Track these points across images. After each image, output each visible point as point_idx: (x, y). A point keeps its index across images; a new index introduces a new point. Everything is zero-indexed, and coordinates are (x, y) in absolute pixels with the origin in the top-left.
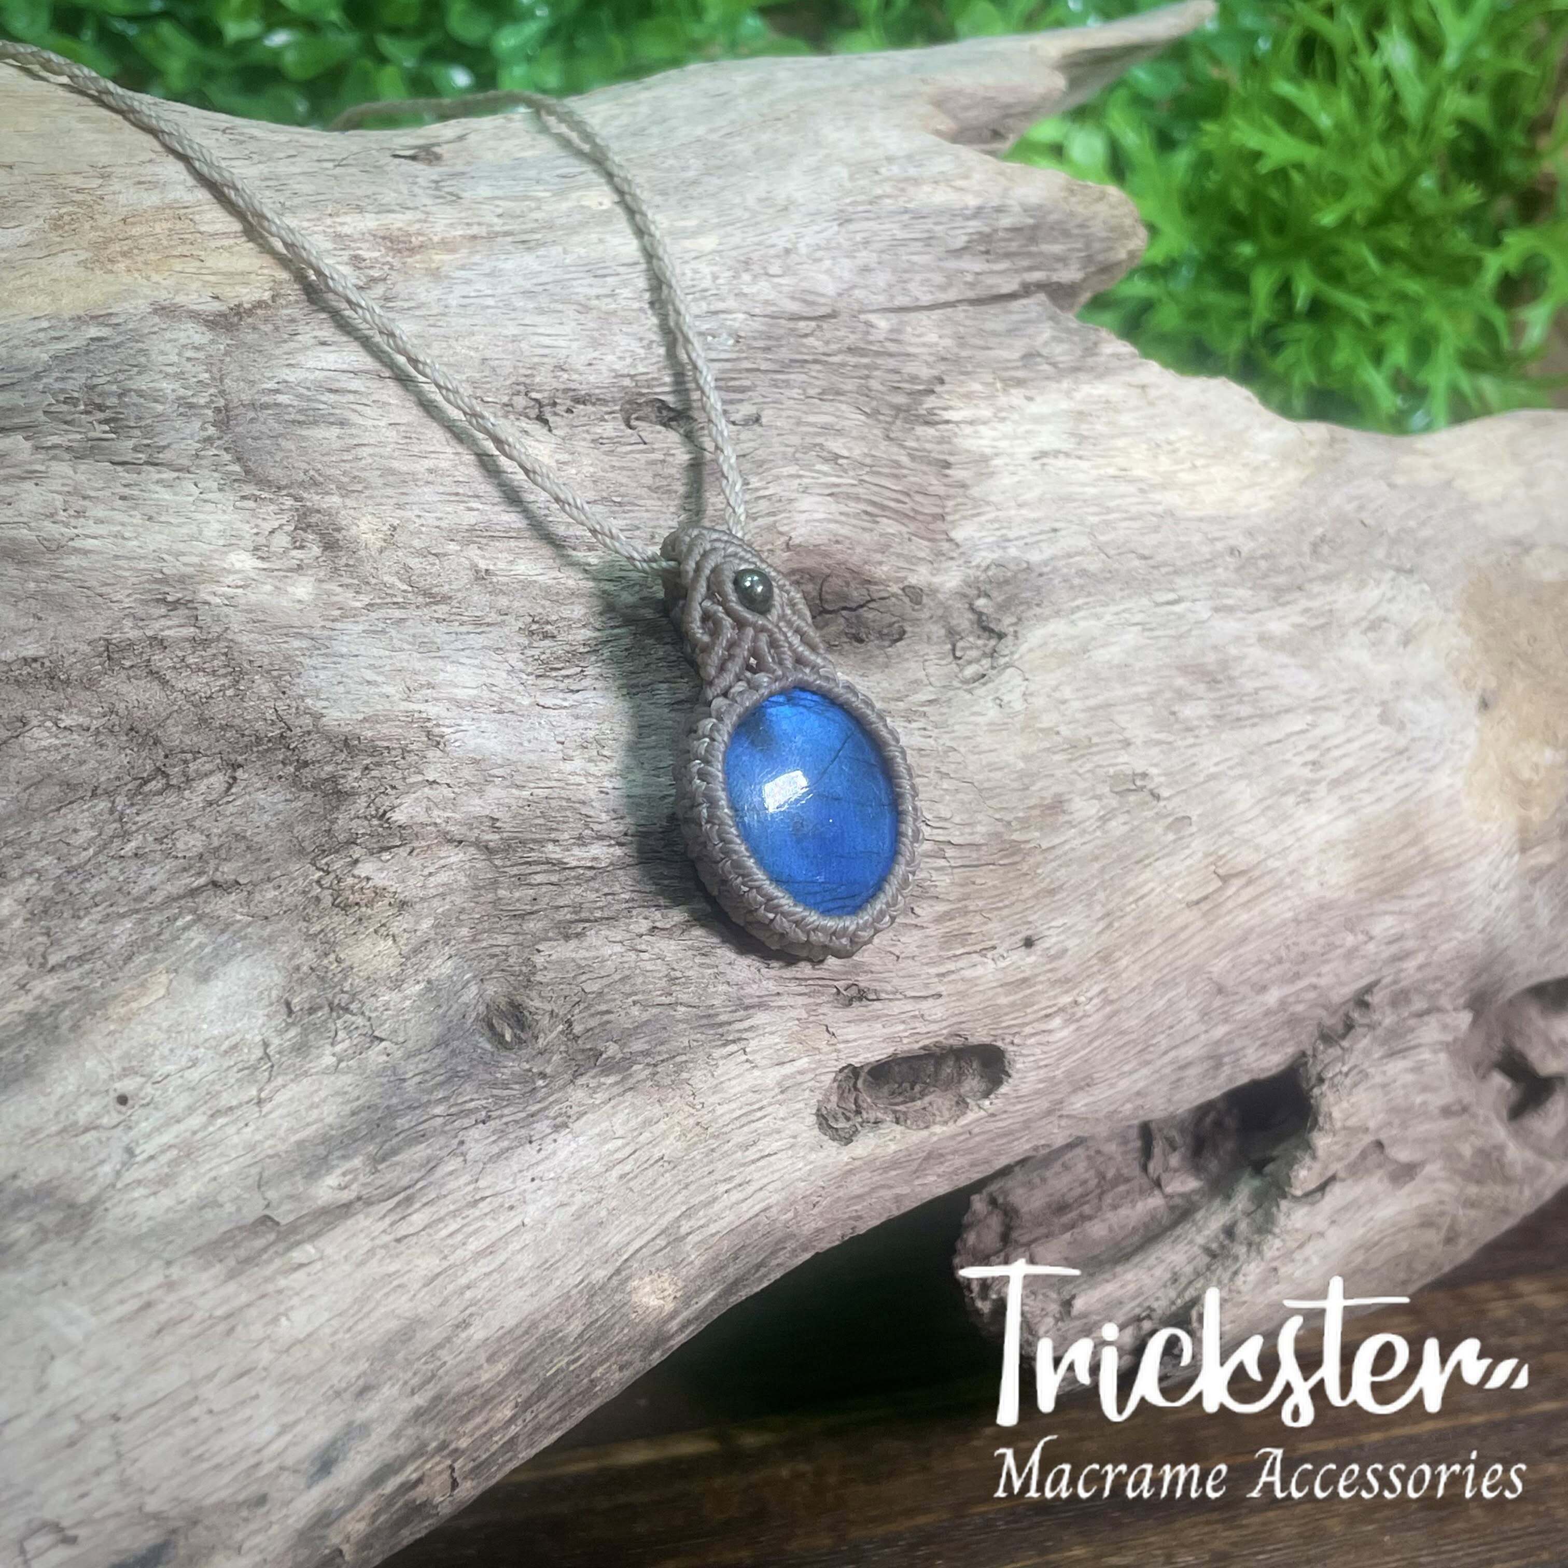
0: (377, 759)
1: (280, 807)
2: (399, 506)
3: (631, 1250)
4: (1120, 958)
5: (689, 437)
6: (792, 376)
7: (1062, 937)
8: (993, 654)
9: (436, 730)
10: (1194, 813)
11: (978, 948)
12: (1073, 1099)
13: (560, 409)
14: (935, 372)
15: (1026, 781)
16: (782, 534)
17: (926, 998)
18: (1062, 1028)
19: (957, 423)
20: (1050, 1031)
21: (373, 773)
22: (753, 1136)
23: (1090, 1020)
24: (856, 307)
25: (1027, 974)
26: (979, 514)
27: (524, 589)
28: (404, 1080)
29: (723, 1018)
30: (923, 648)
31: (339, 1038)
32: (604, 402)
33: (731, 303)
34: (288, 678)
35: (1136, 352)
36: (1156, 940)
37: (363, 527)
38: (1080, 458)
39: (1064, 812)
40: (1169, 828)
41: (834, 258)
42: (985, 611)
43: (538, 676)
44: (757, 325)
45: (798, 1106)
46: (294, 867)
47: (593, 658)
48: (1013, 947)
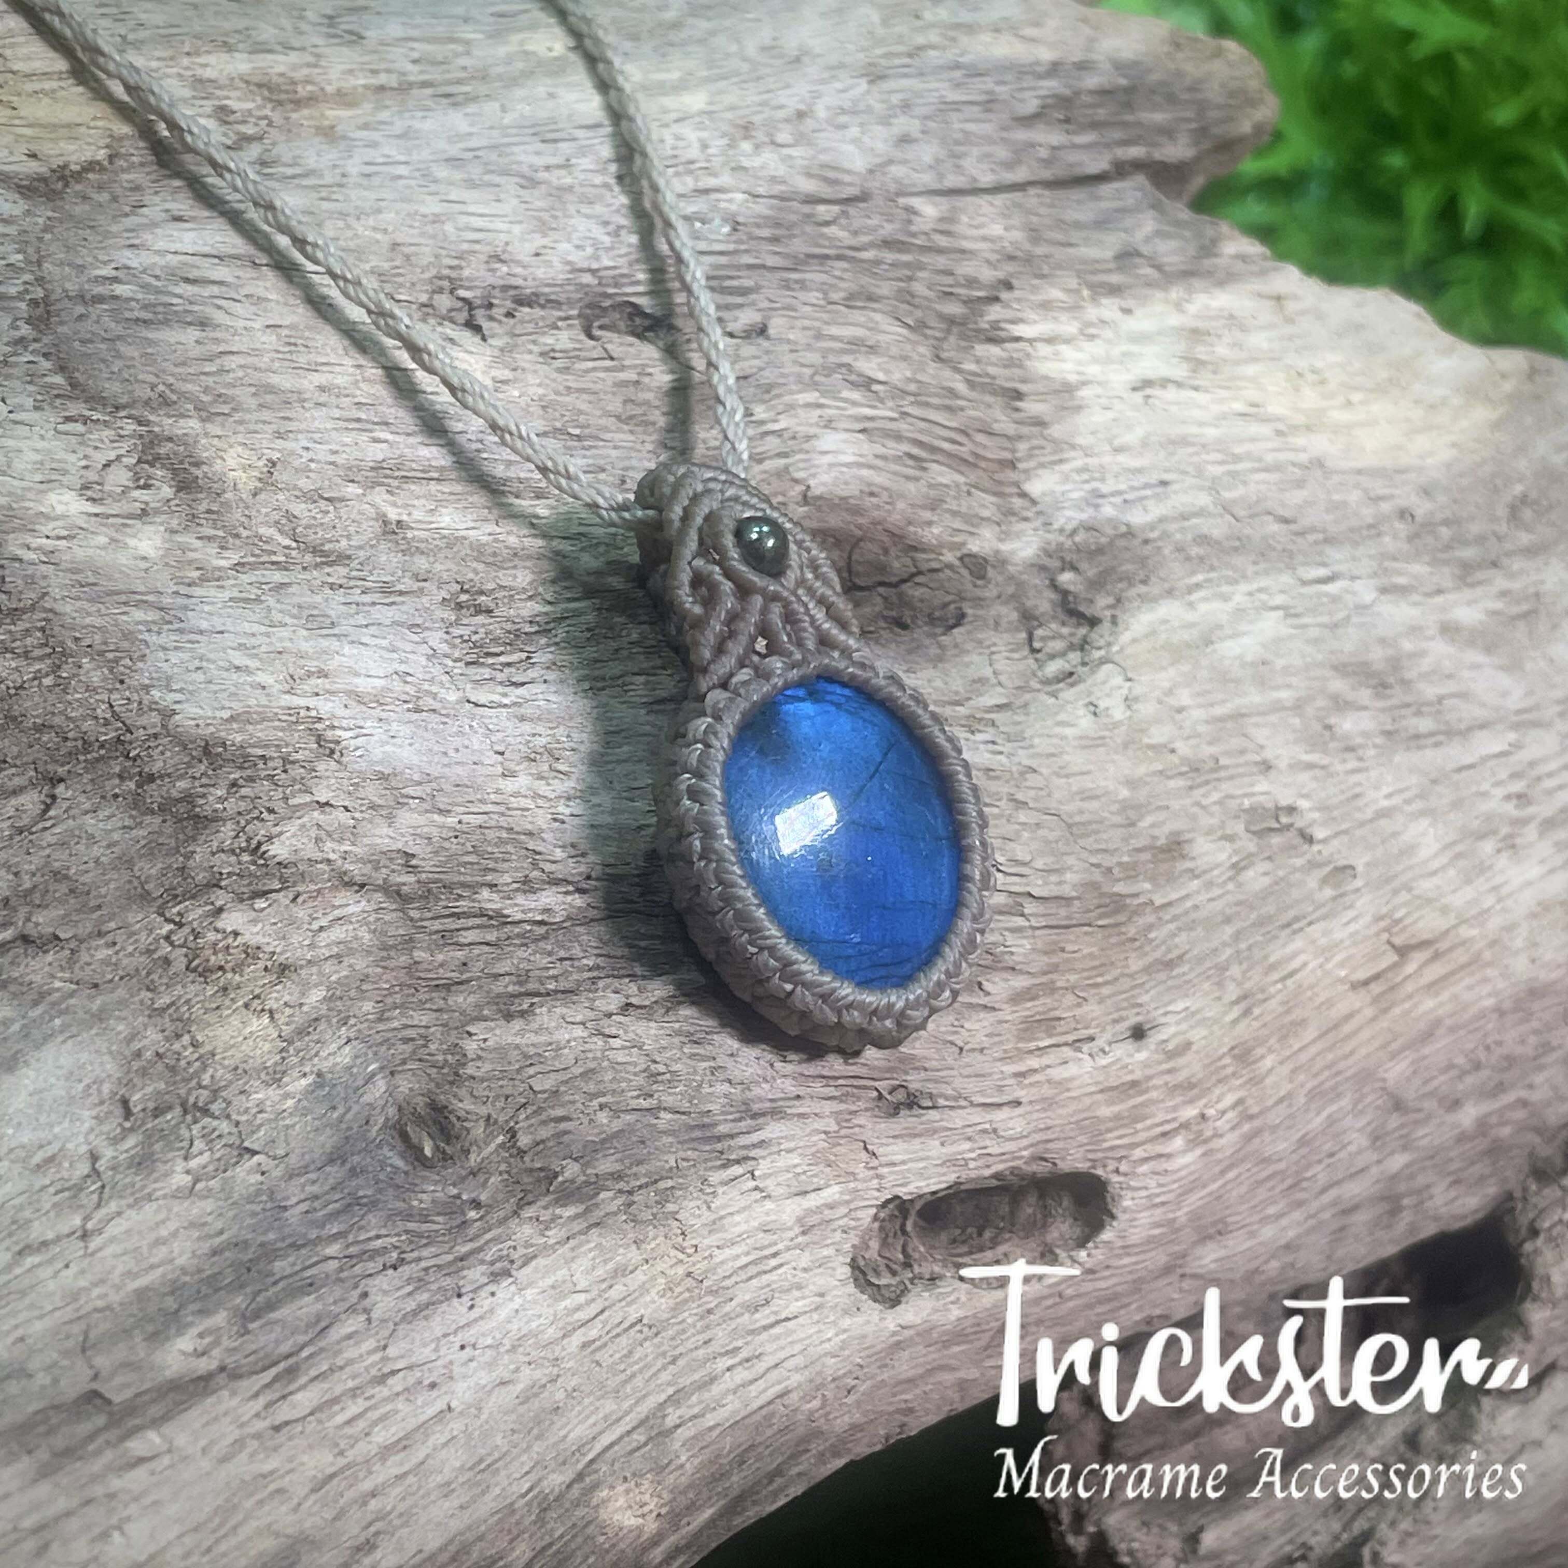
0: (249, 772)
1: (116, 836)
2: (279, 435)
3: (598, 1447)
4: (1263, 1057)
5: (672, 353)
6: (808, 276)
7: (1184, 1026)
8: (1083, 646)
9: (329, 734)
10: (1360, 862)
11: (1070, 1038)
12: (1199, 1251)
13: (495, 312)
14: (1000, 275)
15: (1132, 814)
16: (796, 481)
17: (999, 1105)
18: (1185, 1152)
19: (1030, 341)
20: (1168, 1156)
21: (243, 791)
22: (764, 1294)
23: (1223, 1141)
24: (893, 187)
25: (1138, 1075)
26: (1061, 461)
27: (449, 546)
28: (285, 1208)
29: (722, 1129)
30: (989, 636)
31: (194, 1150)
32: (557, 304)
33: (725, 179)
34: (127, 662)
35: (1268, 253)
36: (1310, 1033)
37: (231, 462)
38: (1196, 389)
39: (1183, 857)
40: (1324, 881)
41: (861, 125)
42: (1072, 588)
43: (468, 664)
44: (762, 208)
45: (825, 1252)
46: (134, 917)
47: (543, 641)
48: (1116, 1039)
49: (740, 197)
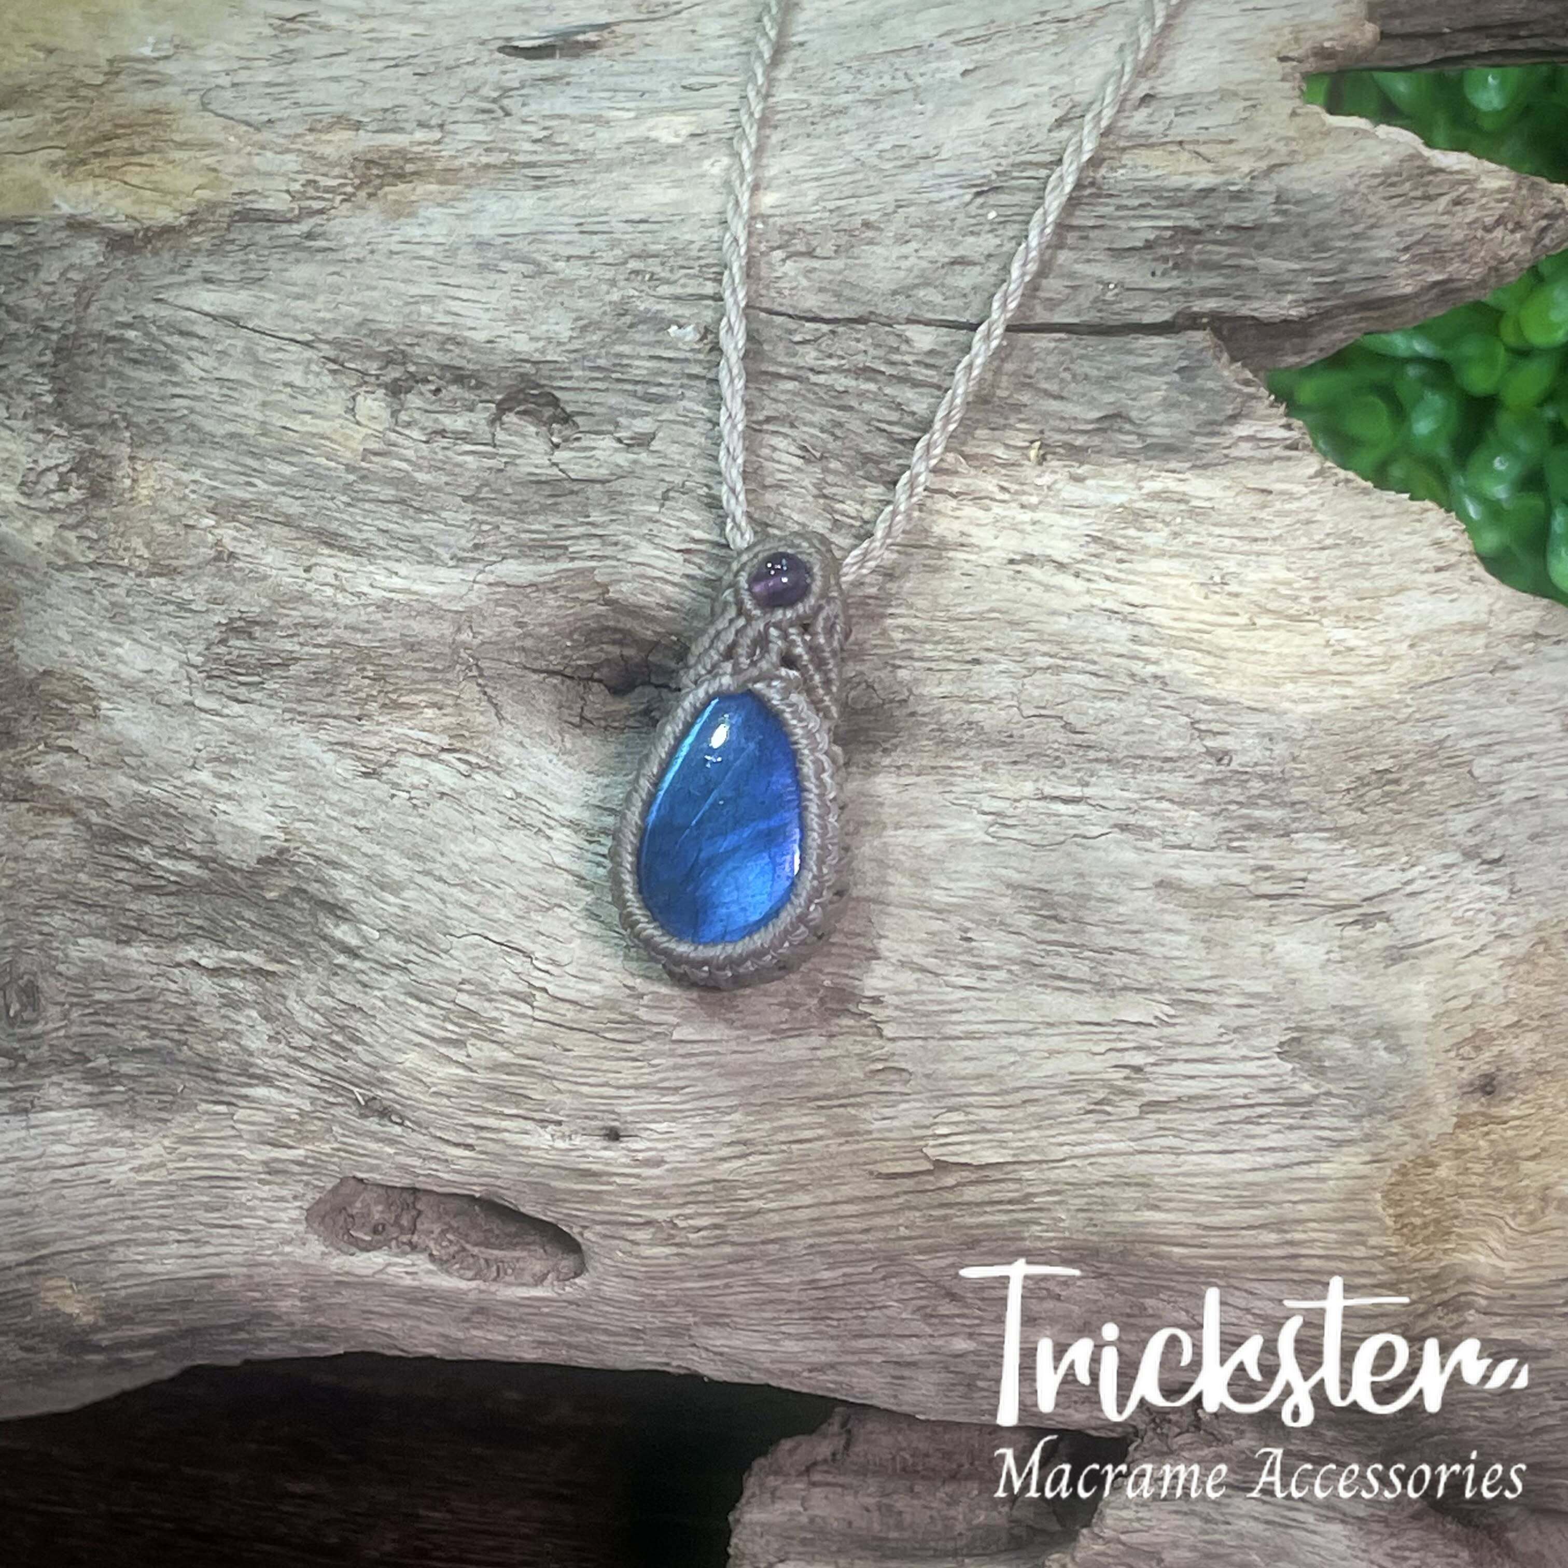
3: (49, 1250)
7: (662, 1145)
9: (96, 702)
11: (535, 1116)
13: (429, 388)
16: (597, 583)
17: (457, 1145)
18: (652, 1245)
22: (220, 1202)
24: (905, 312)
27: (257, 580)
29: (222, 1076)
34: (12, 613)
41: (925, 241)
43: (211, 676)
48: (585, 1132)
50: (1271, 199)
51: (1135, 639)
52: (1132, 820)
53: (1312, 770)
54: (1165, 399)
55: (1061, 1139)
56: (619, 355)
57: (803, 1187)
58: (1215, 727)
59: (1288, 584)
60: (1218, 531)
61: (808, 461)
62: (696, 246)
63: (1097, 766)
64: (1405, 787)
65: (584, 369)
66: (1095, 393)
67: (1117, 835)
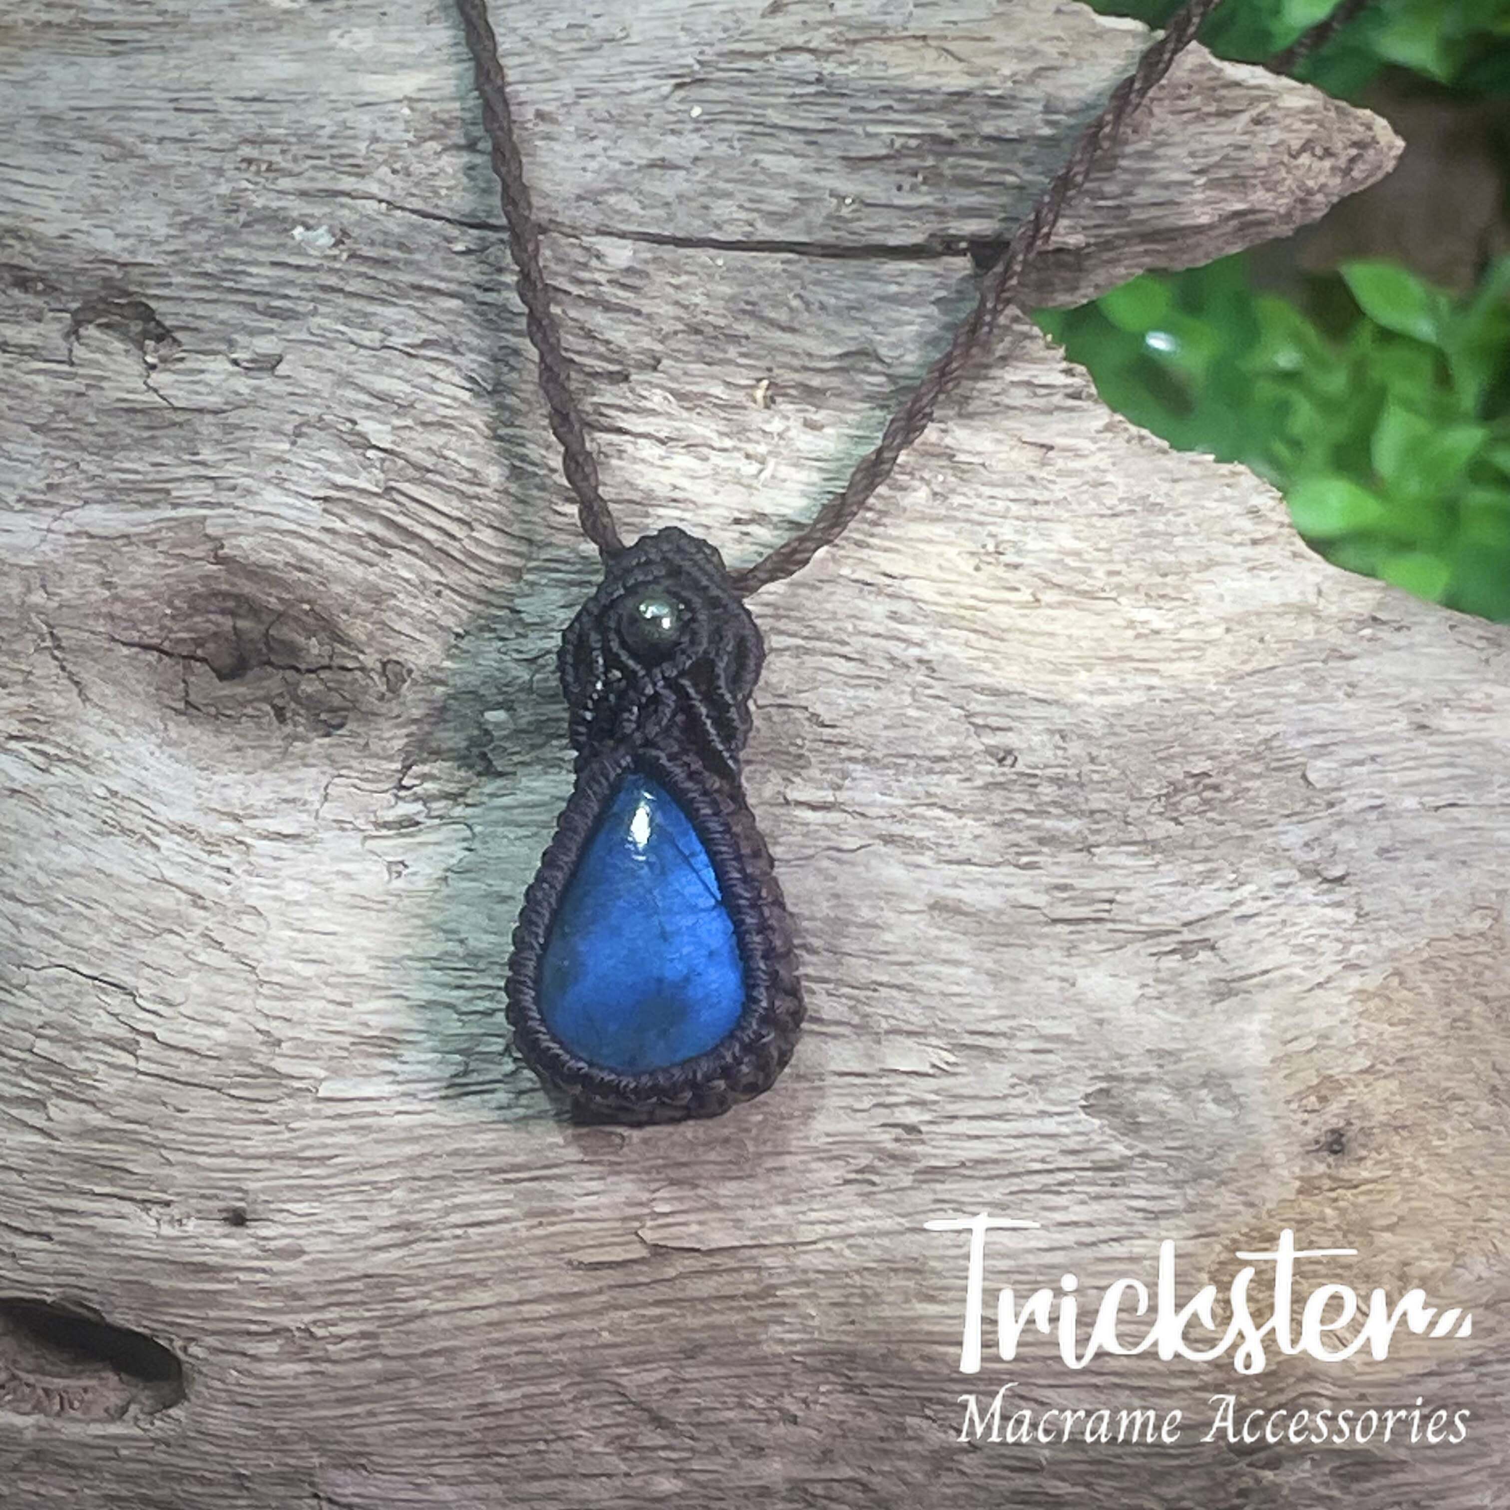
7: (300, 1231)
8: (458, 797)
11: (136, 1195)
12: (335, 1477)
14: (659, 349)
16: (211, 536)
17: (27, 1233)
18: (280, 1361)
19: (635, 436)
25: (215, 1260)
36: (492, 1295)
42: (494, 729)
48: (202, 1214)
49: (373, 204)
50: (1039, 107)
51: (894, 616)
52: (897, 829)
53: (1114, 773)
54: (920, 335)
55: (813, 1216)
56: (234, 261)
57: (482, 1282)
58: (993, 721)
59: (1077, 554)
60: (987, 491)
61: (477, 395)
62: (327, 131)
63: (851, 766)
64: (1228, 793)
65: (185, 274)
66: (834, 327)
67: (879, 847)
